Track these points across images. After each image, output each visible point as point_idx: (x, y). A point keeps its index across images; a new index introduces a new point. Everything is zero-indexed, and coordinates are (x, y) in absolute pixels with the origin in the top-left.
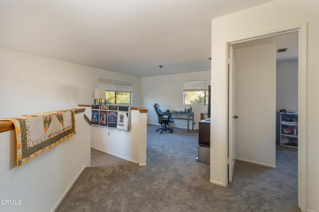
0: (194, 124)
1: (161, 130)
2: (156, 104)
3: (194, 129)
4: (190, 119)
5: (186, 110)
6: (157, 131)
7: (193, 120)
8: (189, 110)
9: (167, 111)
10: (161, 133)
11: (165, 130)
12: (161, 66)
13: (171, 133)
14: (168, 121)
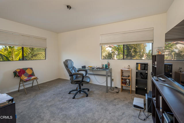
0: (112, 80)
1: (75, 92)
2: (67, 61)
3: (113, 86)
4: (109, 76)
5: (103, 65)
6: (70, 93)
7: (111, 76)
8: (106, 66)
9: (83, 67)
10: (74, 98)
11: (80, 91)
12: (69, 7)
13: (87, 96)
14: (82, 81)
